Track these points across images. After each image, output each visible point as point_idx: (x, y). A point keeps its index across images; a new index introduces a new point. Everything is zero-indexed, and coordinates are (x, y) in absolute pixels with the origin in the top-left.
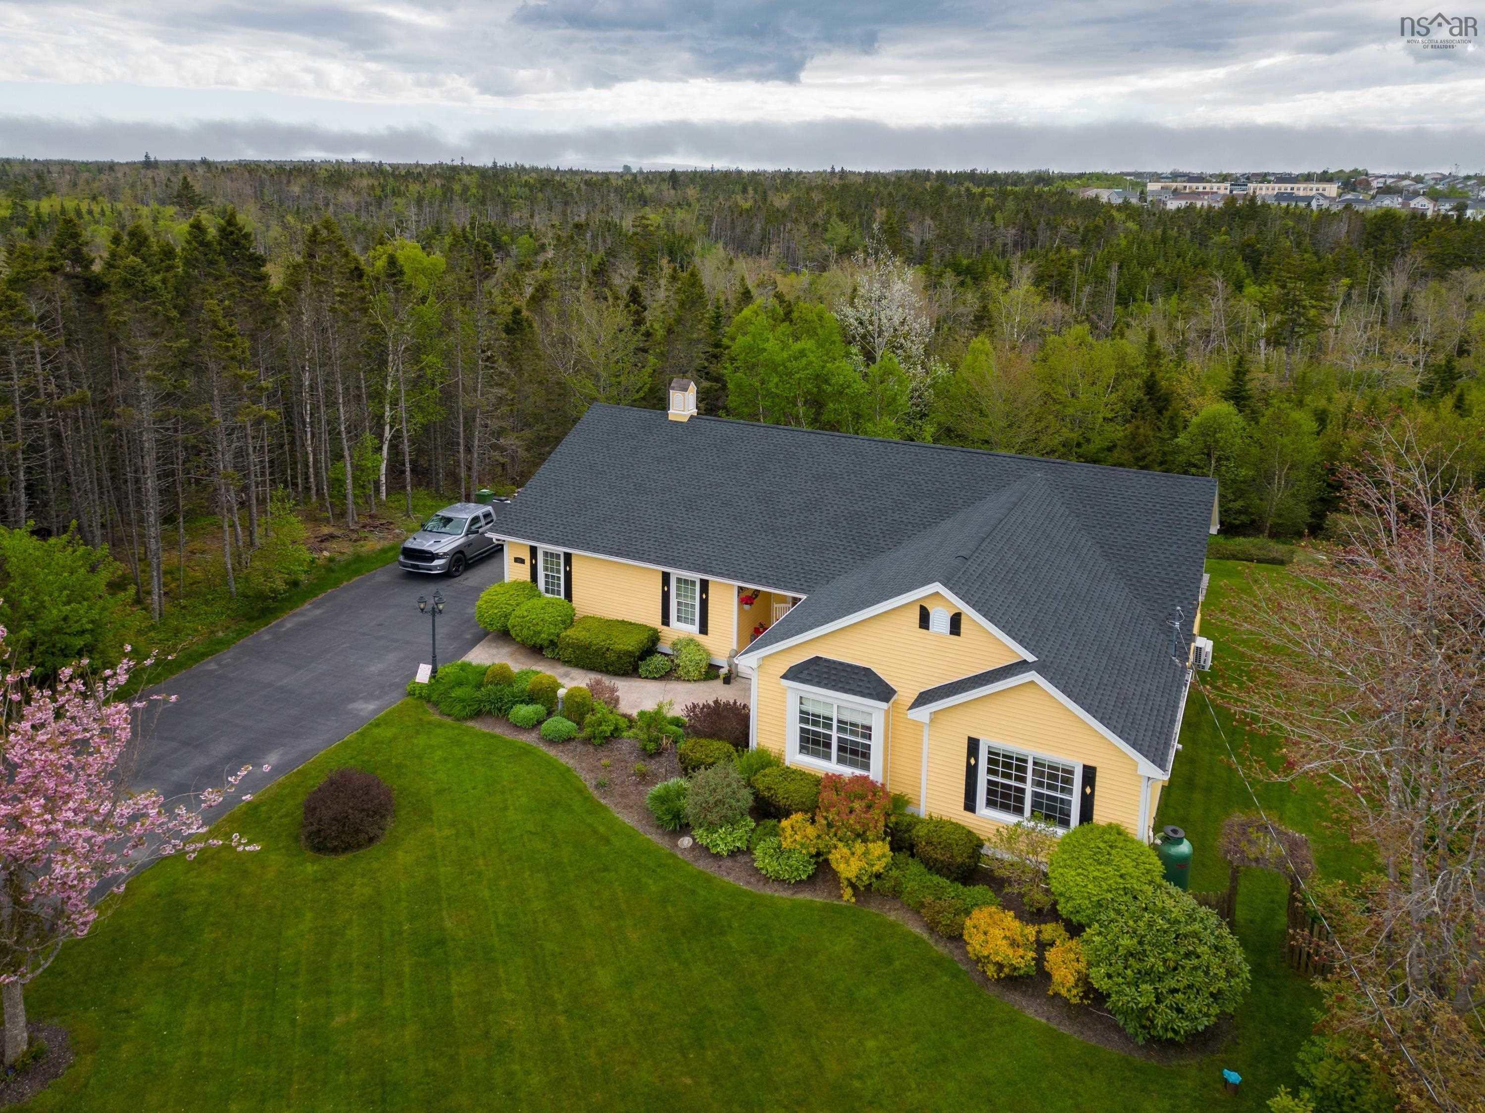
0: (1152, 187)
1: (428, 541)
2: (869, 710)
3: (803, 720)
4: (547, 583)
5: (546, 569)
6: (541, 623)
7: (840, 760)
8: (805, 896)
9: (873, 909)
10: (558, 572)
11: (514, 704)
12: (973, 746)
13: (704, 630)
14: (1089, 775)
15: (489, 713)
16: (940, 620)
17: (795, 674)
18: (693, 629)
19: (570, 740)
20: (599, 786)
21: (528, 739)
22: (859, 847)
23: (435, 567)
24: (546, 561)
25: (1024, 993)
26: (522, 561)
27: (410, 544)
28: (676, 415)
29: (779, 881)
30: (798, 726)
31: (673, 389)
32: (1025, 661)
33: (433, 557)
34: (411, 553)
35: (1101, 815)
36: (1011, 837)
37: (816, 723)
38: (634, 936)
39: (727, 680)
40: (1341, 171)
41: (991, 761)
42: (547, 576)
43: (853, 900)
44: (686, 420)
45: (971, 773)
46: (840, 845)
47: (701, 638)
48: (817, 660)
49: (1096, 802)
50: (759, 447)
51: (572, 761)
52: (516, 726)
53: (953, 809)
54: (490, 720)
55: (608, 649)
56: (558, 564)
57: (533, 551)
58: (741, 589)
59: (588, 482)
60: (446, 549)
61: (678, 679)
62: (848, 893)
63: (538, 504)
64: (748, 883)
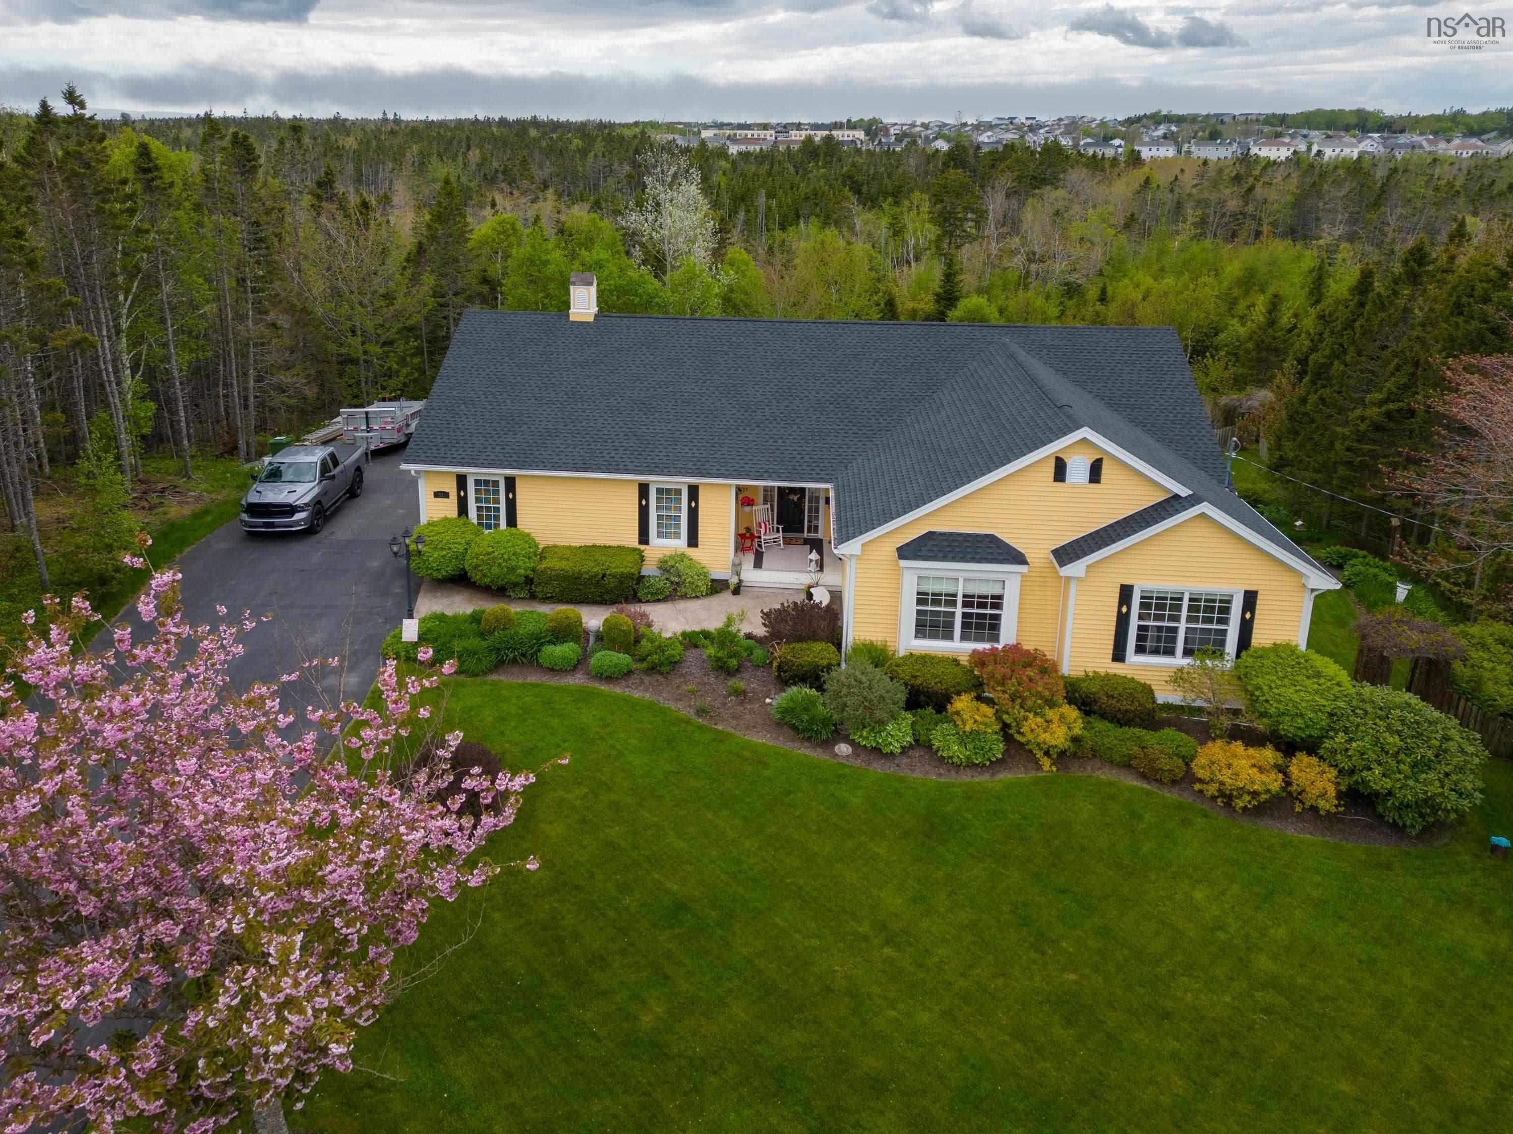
0: (706, 134)
1: (281, 492)
2: (1001, 577)
3: (920, 602)
4: (479, 517)
5: (478, 500)
6: (514, 557)
7: (964, 638)
8: (1005, 776)
9: (1076, 772)
10: (497, 501)
11: (542, 644)
12: (1126, 593)
13: (693, 541)
14: (1250, 599)
15: (514, 661)
16: (1078, 468)
17: (907, 552)
18: (680, 544)
19: (630, 673)
20: (701, 712)
21: (576, 681)
22: (1050, 714)
23: (297, 523)
24: (477, 491)
25: (1272, 816)
26: (446, 495)
27: (253, 498)
28: (578, 313)
29: (971, 765)
30: (915, 608)
31: (574, 284)
32: (1176, 497)
33: (291, 509)
34: (256, 509)
35: (1261, 638)
36: (1179, 678)
37: (936, 602)
38: (881, 849)
39: (737, 591)
40: (862, 120)
41: (1143, 606)
42: (479, 509)
43: (1054, 769)
44: (591, 319)
45: (1122, 621)
46: (1031, 715)
47: (692, 552)
48: (931, 535)
49: (1255, 626)
50: (694, 341)
51: (648, 695)
52: (552, 670)
53: (1103, 664)
54: (515, 670)
55: (604, 576)
56: (497, 492)
57: (461, 481)
58: (739, 489)
59: (505, 395)
60: (306, 500)
61: (684, 597)
62: (1046, 763)
63: (452, 425)
64: (940, 775)
